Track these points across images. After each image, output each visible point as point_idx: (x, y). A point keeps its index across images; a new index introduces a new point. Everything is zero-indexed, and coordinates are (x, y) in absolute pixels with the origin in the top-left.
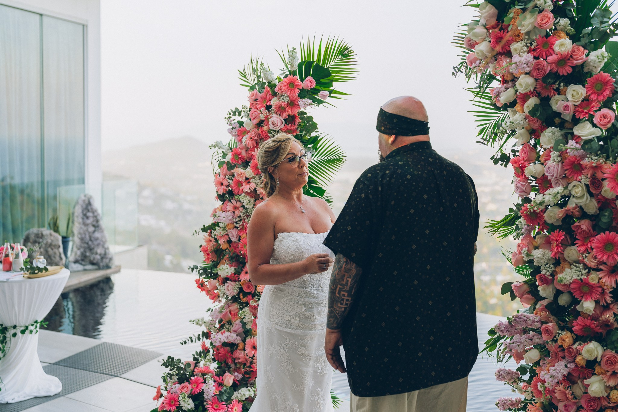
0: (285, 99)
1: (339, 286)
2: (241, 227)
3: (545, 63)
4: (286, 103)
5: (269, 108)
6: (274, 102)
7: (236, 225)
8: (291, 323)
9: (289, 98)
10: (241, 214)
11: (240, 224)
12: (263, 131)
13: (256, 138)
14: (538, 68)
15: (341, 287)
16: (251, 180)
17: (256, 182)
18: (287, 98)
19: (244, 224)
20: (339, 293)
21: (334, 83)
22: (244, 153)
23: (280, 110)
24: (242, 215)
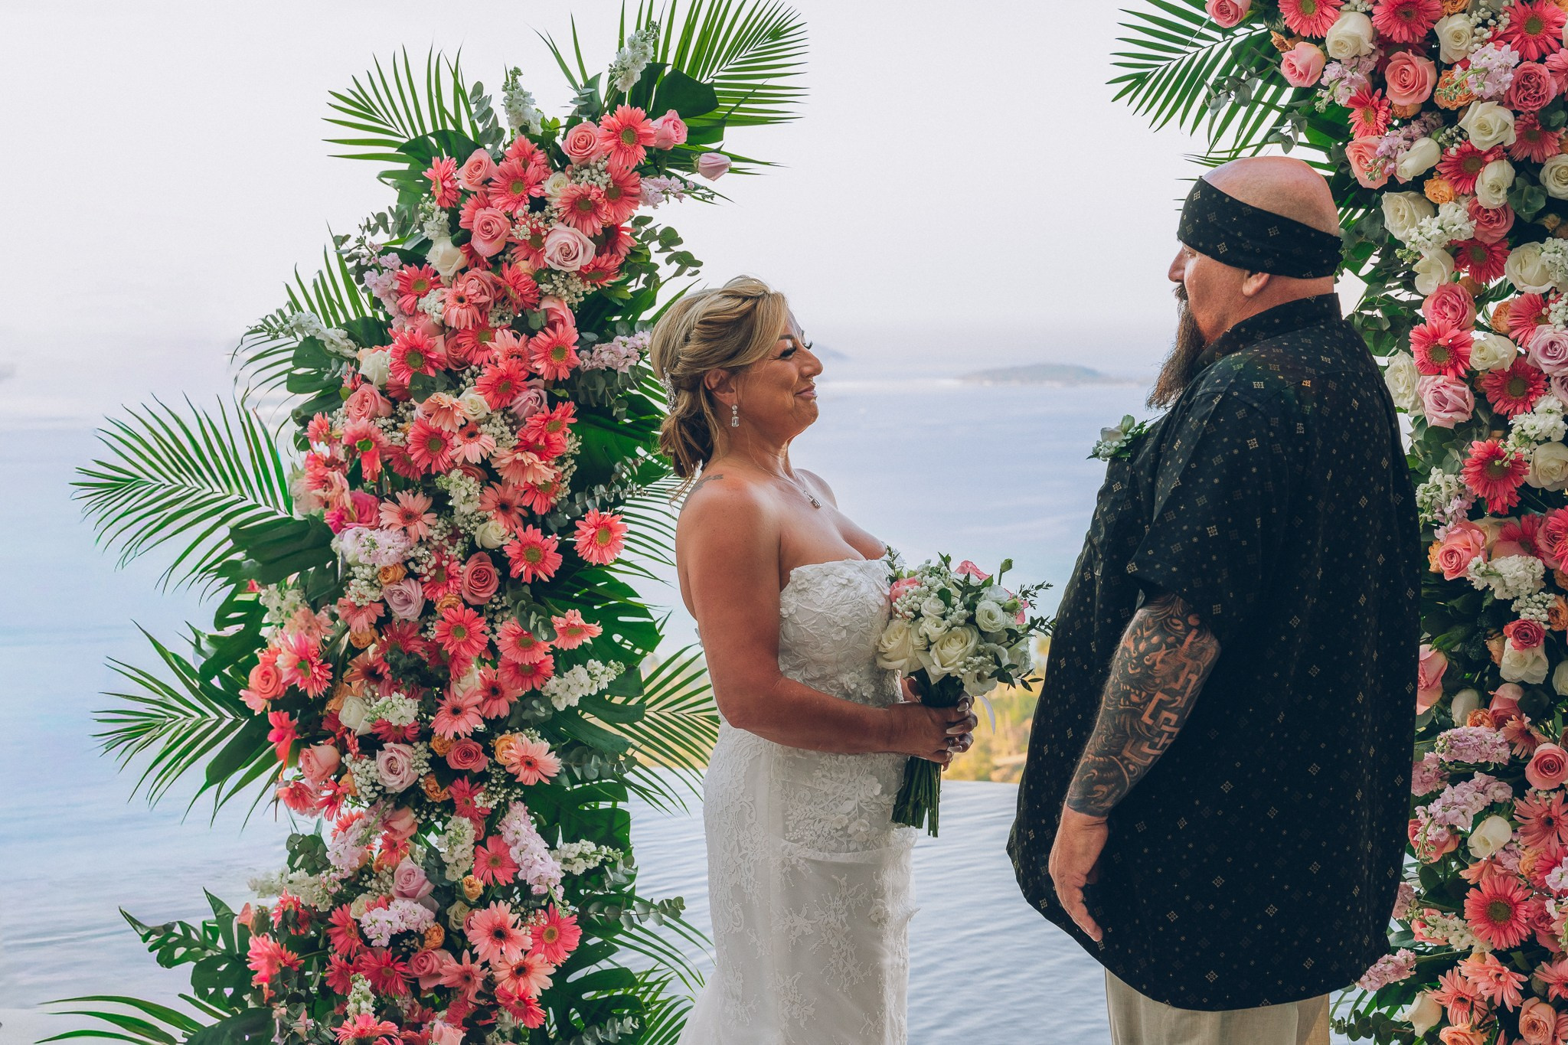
0: (598, 178)
1: (1159, 696)
2: (433, 573)
3: (1544, 70)
4: (603, 188)
5: (539, 204)
6: (556, 187)
7: (417, 570)
8: (850, 836)
9: (609, 175)
10: (431, 532)
11: (430, 565)
12: (519, 277)
13: (485, 299)
14: (1525, 82)
15: (1165, 697)
16: (484, 427)
17: (497, 431)
18: (605, 176)
19: (445, 563)
20: (1154, 716)
21: (728, 131)
22: (440, 347)
23: (580, 208)
24: (436, 537)
